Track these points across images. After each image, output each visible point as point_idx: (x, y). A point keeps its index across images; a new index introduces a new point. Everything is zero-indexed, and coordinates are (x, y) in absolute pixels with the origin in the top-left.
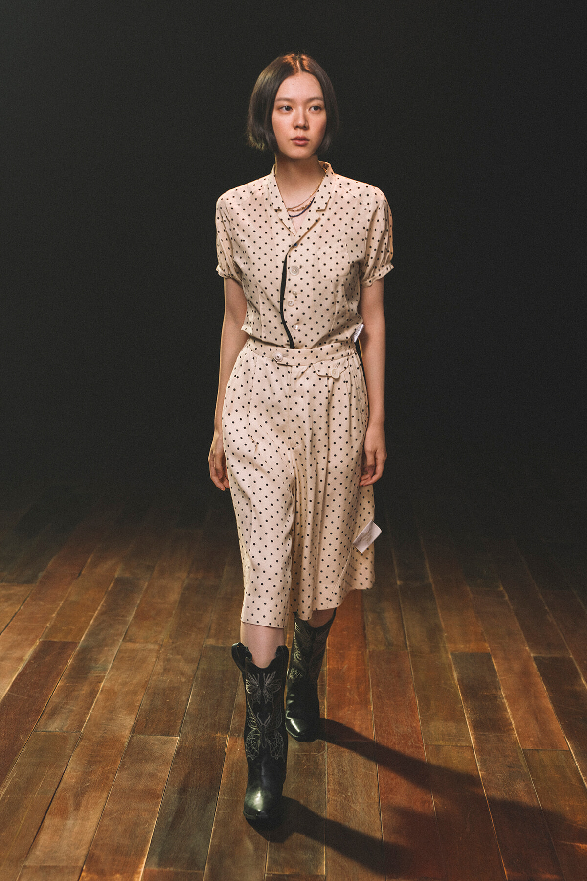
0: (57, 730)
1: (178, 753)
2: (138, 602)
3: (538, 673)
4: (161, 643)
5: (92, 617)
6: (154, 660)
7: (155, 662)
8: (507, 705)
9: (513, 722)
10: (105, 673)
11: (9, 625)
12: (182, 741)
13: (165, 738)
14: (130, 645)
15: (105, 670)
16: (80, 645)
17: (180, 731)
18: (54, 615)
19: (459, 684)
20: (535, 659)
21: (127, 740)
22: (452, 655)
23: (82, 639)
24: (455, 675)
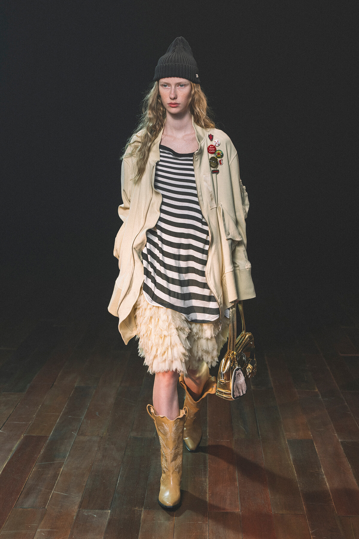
0: (30, 507)
1: (109, 523)
2: (89, 405)
3: (344, 454)
4: (101, 436)
5: (59, 417)
6: (96, 449)
7: (97, 450)
8: (326, 480)
9: (331, 494)
10: (64, 460)
11: (5, 424)
12: (112, 514)
13: (101, 511)
14: (82, 438)
15: (64, 457)
16: (49, 438)
17: (111, 506)
18: (34, 416)
19: (294, 464)
20: (342, 443)
21: (75, 514)
22: (288, 441)
23: (51, 434)
24: (291, 458)
